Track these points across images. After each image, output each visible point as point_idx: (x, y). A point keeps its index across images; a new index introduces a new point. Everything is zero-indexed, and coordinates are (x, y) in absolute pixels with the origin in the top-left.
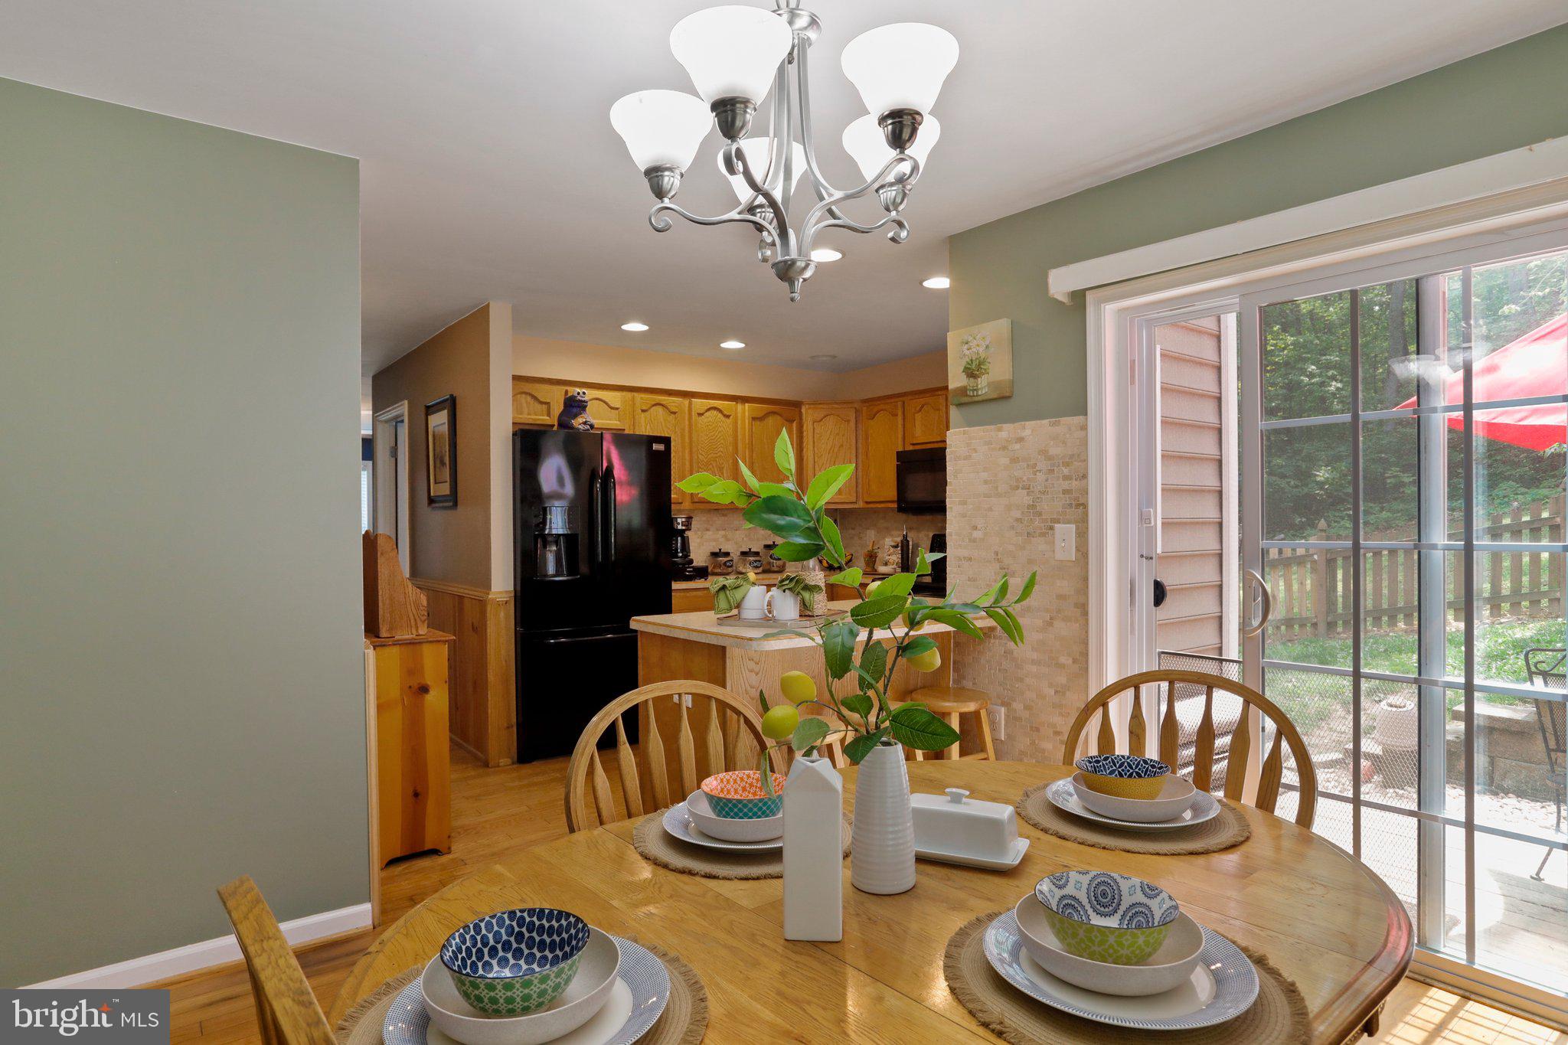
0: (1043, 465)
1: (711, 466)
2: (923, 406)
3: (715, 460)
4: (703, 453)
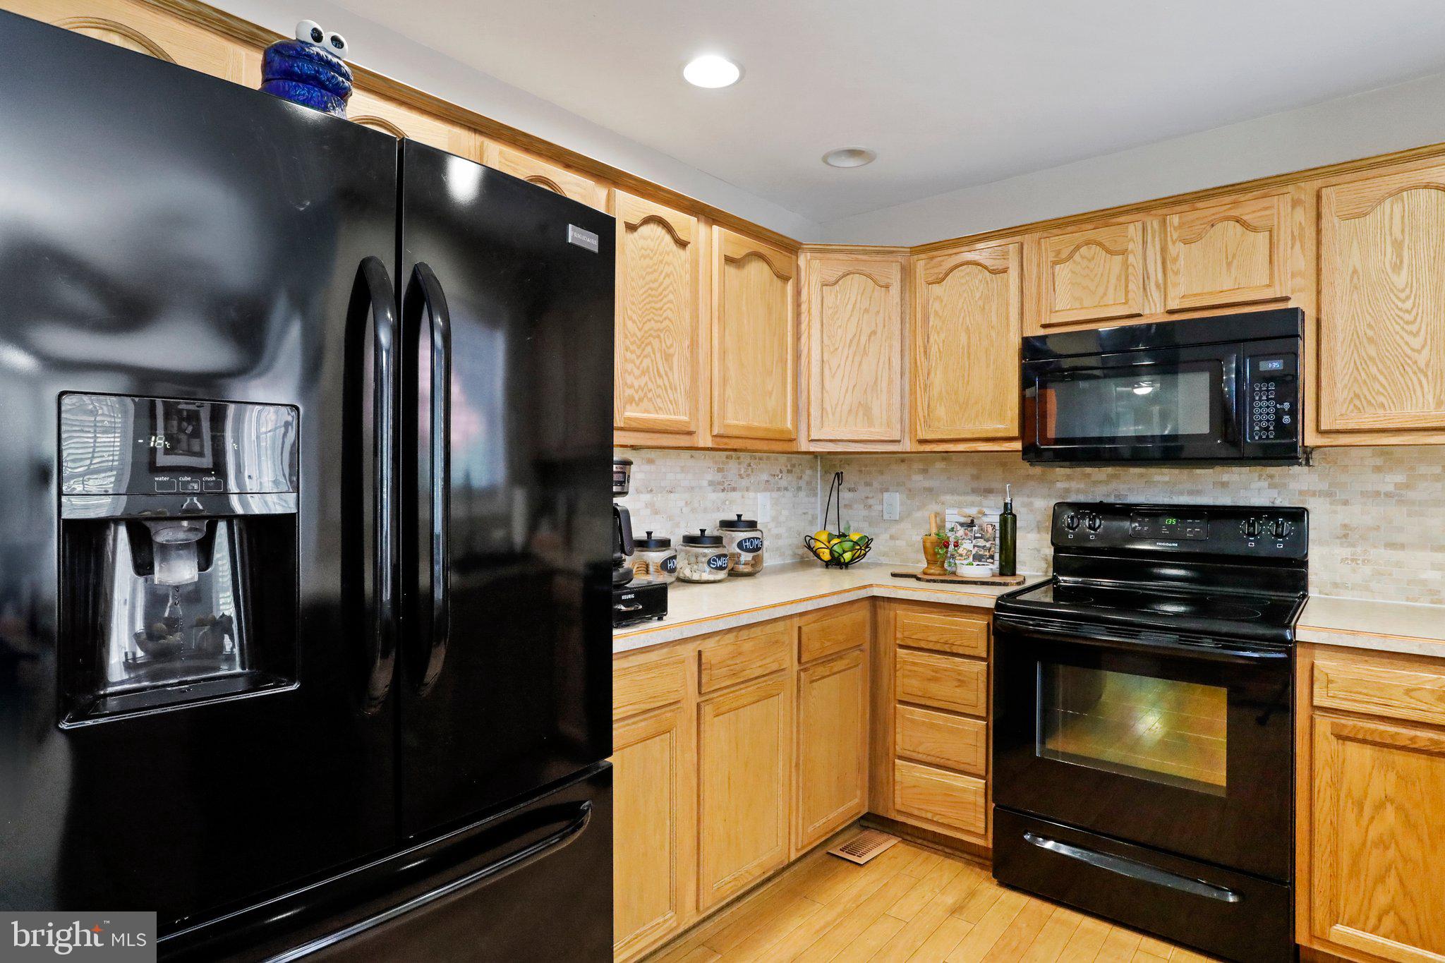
1: (649, 349)
2: (1078, 248)
3: (659, 336)
4: (635, 317)
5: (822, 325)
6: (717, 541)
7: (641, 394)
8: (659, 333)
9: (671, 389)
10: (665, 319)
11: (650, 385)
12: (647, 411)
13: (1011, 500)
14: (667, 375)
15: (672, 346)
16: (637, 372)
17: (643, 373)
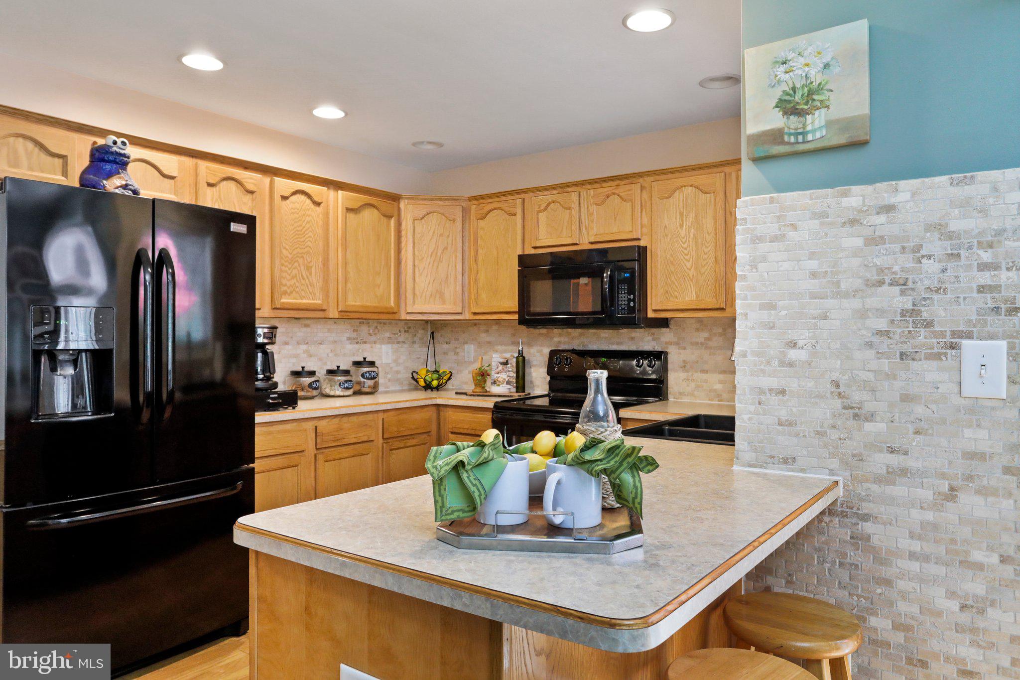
0: (936, 246)
1: (296, 264)
2: (550, 203)
3: (302, 257)
4: (287, 247)
5: (414, 244)
6: (347, 372)
7: (291, 289)
8: (303, 255)
9: (311, 286)
10: (307, 247)
11: (297, 284)
12: (294, 299)
13: (522, 348)
14: (308, 278)
15: (311, 262)
16: (289, 277)
17: (293, 278)
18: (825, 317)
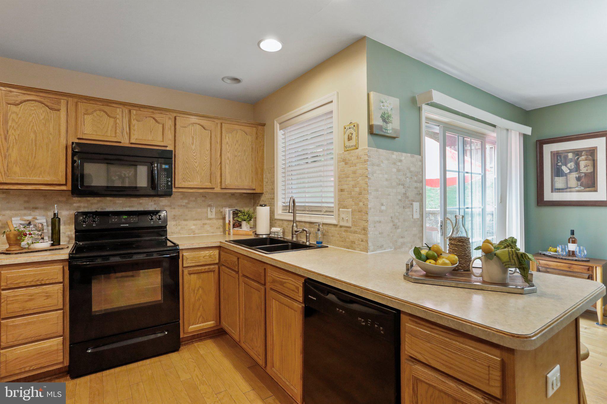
2: (95, 111)
13: (58, 212)
18: (389, 195)
